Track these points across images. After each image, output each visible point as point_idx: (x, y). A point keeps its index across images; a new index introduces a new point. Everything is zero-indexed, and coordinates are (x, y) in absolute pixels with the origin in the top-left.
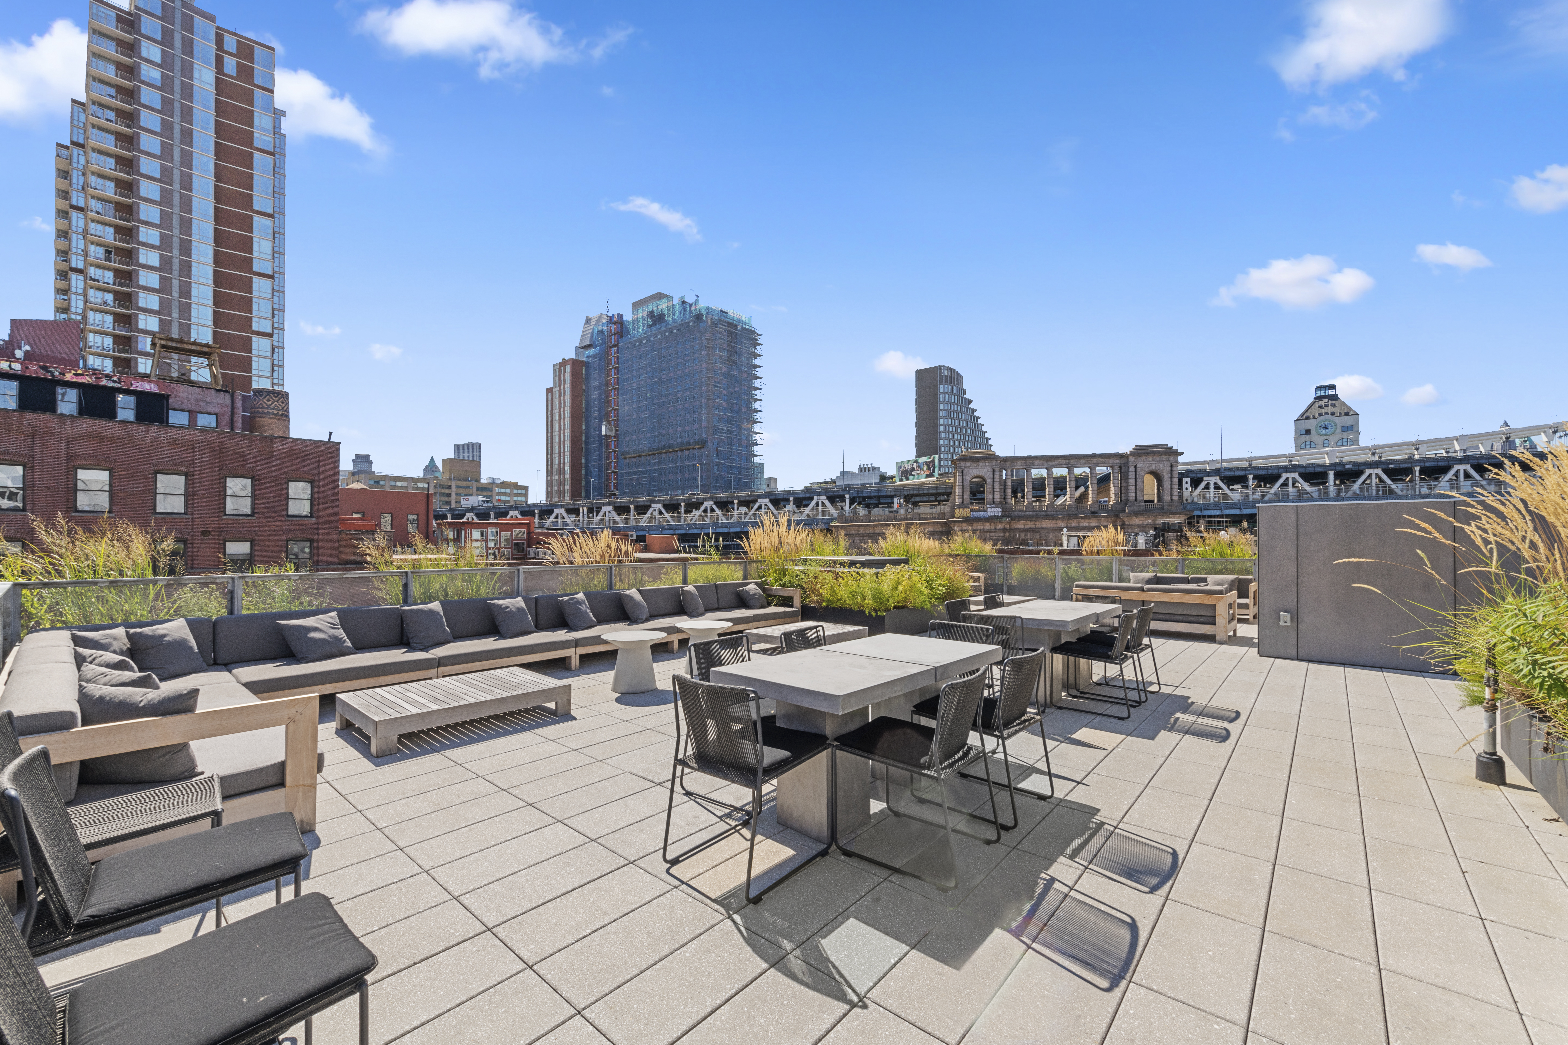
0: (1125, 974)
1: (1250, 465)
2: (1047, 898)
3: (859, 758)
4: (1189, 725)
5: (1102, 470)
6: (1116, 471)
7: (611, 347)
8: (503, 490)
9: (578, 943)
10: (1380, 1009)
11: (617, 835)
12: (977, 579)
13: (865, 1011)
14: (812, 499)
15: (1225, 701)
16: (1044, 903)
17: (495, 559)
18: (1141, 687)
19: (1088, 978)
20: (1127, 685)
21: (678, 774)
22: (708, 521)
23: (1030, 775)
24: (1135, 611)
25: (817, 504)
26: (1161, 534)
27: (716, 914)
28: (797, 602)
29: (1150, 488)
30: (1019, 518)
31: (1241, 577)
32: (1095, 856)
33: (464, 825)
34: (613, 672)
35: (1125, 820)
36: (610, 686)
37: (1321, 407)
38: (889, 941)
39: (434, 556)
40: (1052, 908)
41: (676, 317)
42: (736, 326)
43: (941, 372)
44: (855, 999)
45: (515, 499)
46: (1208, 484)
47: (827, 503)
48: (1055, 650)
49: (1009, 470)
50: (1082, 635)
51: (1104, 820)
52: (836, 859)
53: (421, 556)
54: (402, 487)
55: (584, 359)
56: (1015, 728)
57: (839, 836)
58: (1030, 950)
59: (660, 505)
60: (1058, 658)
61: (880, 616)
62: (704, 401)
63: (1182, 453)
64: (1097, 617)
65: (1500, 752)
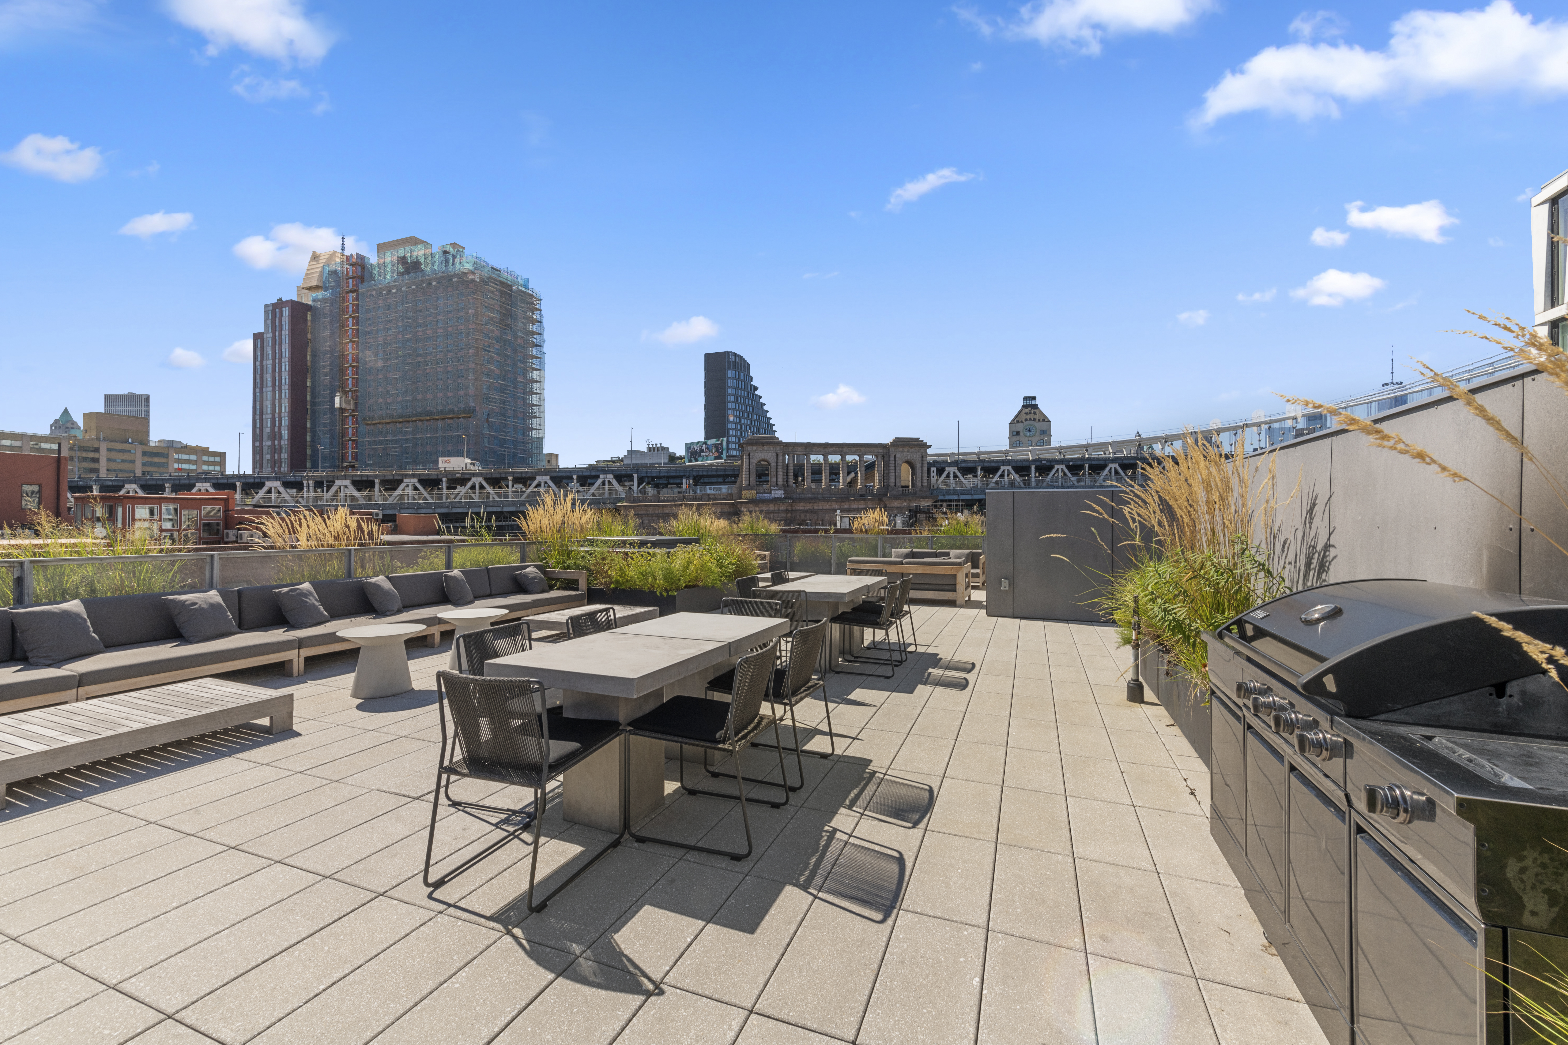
0: (896, 904)
1: (979, 458)
2: (830, 849)
3: (653, 740)
4: (938, 678)
5: (869, 458)
6: (880, 459)
7: (348, 292)
8: (185, 457)
9: (308, 1005)
10: (1075, 890)
11: (360, 866)
12: (763, 558)
13: (661, 997)
14: (597, 477)
15: (964, 656)
16: (828, 853)
17: (172, 544)
18: (903, 649)
19: (866, 914)
20: (892, 648)
21: (443, 783)
22: (476, 499)
23: (814, 736)
24: (898, 582)
25: (603, 483)
26: (915, 516)
27: (492, 932)
28: (583, 585)
29: (906, 475)
30: (800, 500)
31: (974, 551)
32: (869, 802)
33: (125, 889)
34: (353, 675)
35: (892, 766)
36: (349, 692)
37: (1026, 414)
38: (685, 920)
39: (73, 541)
40: (834, 857)
41: (436, 267)
42: (511, 286)
43: (729, 358)
44: (651, 987)
45: (205, 468)
46: (949, 473)
47: (614, 482)
48: (834, 620)
49: (791, 455)
50: (855, 606)
51: (875, 769)
52: (630, 847)
53: (49, 541)
54: (11, 447)
55: (310, 303)
56: (802, 695)
57: (632, 823)
58: (817, 900)
59: (414, 481)
60: (836, 627)
61: (672, 596)
62: (471, 365)
63: (930, 446)
64: (868, 588)
65: (1141, 679)
